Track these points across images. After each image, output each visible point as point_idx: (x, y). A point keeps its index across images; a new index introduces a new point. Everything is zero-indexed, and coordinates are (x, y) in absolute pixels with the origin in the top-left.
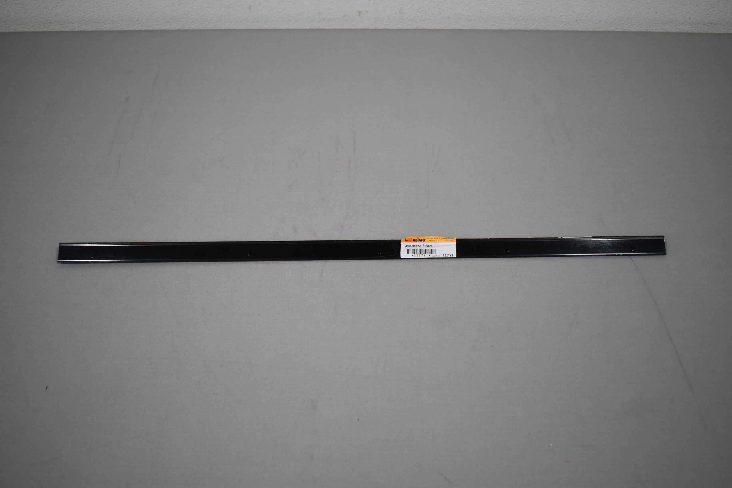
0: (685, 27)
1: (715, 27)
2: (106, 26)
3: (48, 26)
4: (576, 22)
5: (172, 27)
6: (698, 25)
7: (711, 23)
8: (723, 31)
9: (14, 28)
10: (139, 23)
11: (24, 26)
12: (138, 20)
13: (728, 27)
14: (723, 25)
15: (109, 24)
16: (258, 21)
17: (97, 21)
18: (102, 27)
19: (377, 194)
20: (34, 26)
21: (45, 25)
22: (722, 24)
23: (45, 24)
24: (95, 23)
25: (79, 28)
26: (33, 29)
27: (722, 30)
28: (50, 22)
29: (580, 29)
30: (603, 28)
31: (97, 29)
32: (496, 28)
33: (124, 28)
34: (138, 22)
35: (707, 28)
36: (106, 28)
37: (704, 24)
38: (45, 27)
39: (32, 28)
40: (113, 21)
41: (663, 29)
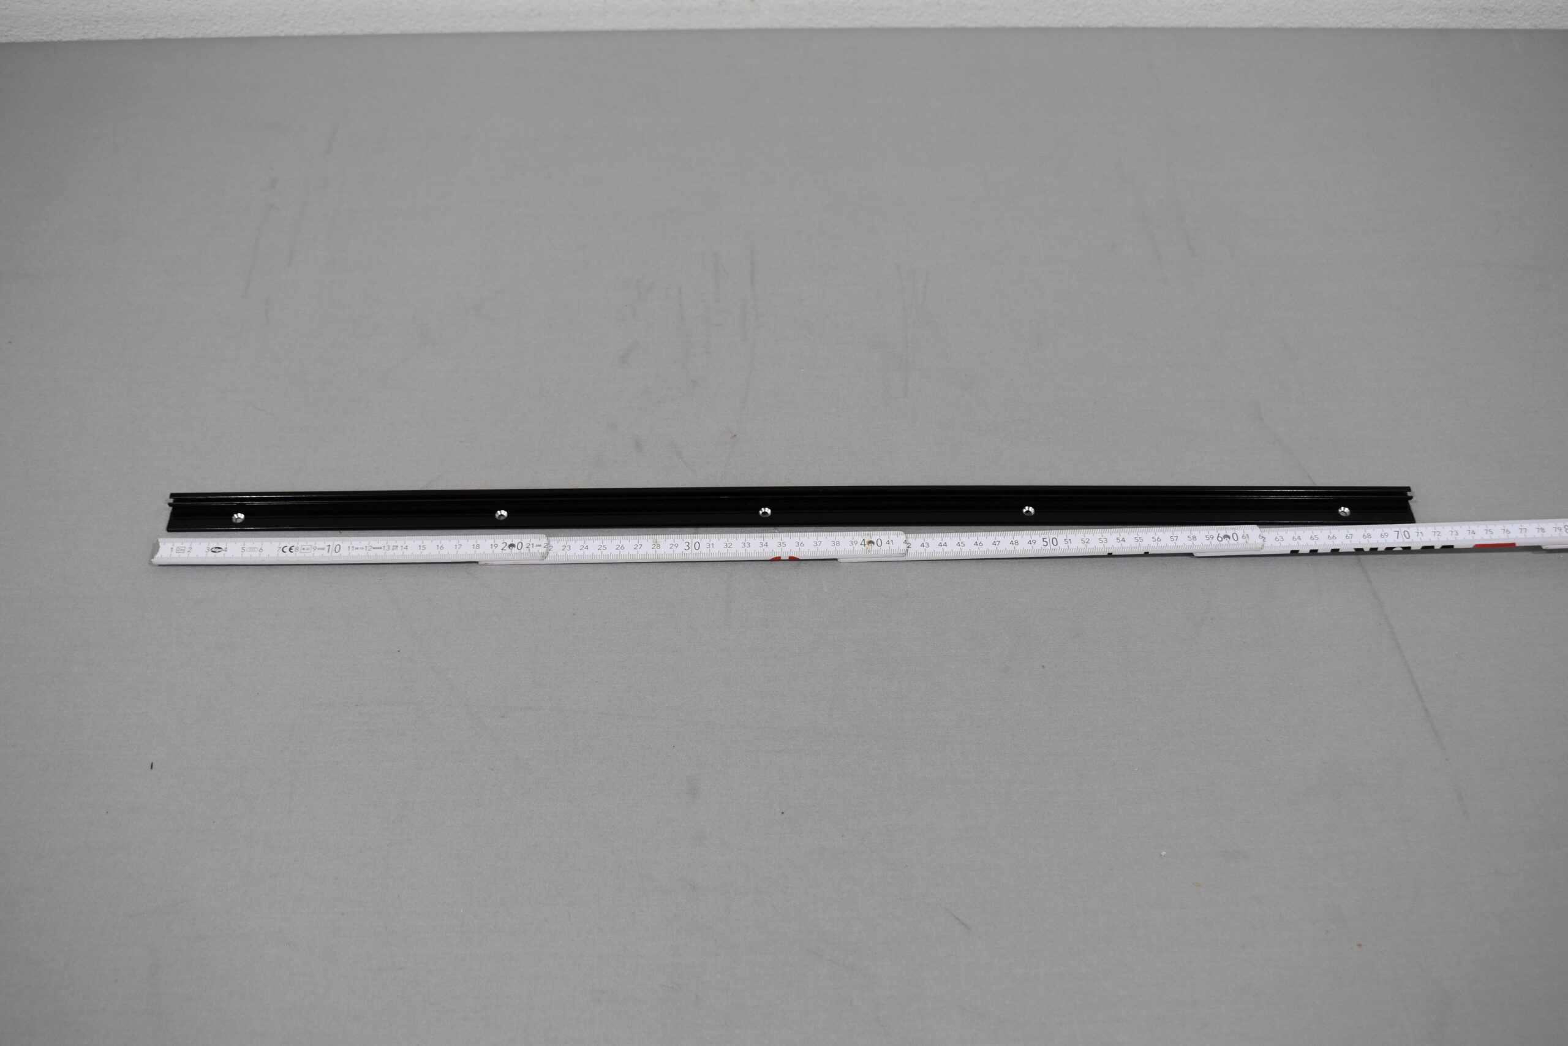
0: (1431, 16)
1: (1494, 15)
2: (215, 28)
3: (93, 29)
4: (1205, 9)
5: (356, 30)
6: (1457, 13)
7: (1484, 9)
8: (1510, 24)
9: (18, 33)
10: (287, 22)
11: (39, 30)
12: (284, 15)
13: (1520, 16)
14: (1510, 12)
15: (223, 23)
16: (539, 15)
17: (198, 18)
18: (207, 30)
19: (802, 370)
20: (61, 30)
21: (86, 26)
22: (1507, 10)
23: (85, 24)
24: (192, 21)
25: (157, 32)
26: (59, 35)
27: (1506, 23)
28: (97, 21)
29: (1212, 25)
30: (1260, 21)
31: (197, 34)
32: (1038, 24)
33: (253, 32)
34: (284, 19)
35: (1477, 18)
36: (216, 32)
37: (1470, 11)
38: (86, 31)
39: (59, 33)
40: (231, 16)
41: (1384, 23)
